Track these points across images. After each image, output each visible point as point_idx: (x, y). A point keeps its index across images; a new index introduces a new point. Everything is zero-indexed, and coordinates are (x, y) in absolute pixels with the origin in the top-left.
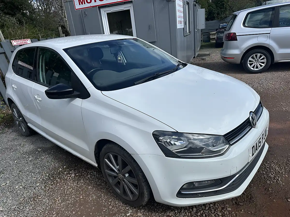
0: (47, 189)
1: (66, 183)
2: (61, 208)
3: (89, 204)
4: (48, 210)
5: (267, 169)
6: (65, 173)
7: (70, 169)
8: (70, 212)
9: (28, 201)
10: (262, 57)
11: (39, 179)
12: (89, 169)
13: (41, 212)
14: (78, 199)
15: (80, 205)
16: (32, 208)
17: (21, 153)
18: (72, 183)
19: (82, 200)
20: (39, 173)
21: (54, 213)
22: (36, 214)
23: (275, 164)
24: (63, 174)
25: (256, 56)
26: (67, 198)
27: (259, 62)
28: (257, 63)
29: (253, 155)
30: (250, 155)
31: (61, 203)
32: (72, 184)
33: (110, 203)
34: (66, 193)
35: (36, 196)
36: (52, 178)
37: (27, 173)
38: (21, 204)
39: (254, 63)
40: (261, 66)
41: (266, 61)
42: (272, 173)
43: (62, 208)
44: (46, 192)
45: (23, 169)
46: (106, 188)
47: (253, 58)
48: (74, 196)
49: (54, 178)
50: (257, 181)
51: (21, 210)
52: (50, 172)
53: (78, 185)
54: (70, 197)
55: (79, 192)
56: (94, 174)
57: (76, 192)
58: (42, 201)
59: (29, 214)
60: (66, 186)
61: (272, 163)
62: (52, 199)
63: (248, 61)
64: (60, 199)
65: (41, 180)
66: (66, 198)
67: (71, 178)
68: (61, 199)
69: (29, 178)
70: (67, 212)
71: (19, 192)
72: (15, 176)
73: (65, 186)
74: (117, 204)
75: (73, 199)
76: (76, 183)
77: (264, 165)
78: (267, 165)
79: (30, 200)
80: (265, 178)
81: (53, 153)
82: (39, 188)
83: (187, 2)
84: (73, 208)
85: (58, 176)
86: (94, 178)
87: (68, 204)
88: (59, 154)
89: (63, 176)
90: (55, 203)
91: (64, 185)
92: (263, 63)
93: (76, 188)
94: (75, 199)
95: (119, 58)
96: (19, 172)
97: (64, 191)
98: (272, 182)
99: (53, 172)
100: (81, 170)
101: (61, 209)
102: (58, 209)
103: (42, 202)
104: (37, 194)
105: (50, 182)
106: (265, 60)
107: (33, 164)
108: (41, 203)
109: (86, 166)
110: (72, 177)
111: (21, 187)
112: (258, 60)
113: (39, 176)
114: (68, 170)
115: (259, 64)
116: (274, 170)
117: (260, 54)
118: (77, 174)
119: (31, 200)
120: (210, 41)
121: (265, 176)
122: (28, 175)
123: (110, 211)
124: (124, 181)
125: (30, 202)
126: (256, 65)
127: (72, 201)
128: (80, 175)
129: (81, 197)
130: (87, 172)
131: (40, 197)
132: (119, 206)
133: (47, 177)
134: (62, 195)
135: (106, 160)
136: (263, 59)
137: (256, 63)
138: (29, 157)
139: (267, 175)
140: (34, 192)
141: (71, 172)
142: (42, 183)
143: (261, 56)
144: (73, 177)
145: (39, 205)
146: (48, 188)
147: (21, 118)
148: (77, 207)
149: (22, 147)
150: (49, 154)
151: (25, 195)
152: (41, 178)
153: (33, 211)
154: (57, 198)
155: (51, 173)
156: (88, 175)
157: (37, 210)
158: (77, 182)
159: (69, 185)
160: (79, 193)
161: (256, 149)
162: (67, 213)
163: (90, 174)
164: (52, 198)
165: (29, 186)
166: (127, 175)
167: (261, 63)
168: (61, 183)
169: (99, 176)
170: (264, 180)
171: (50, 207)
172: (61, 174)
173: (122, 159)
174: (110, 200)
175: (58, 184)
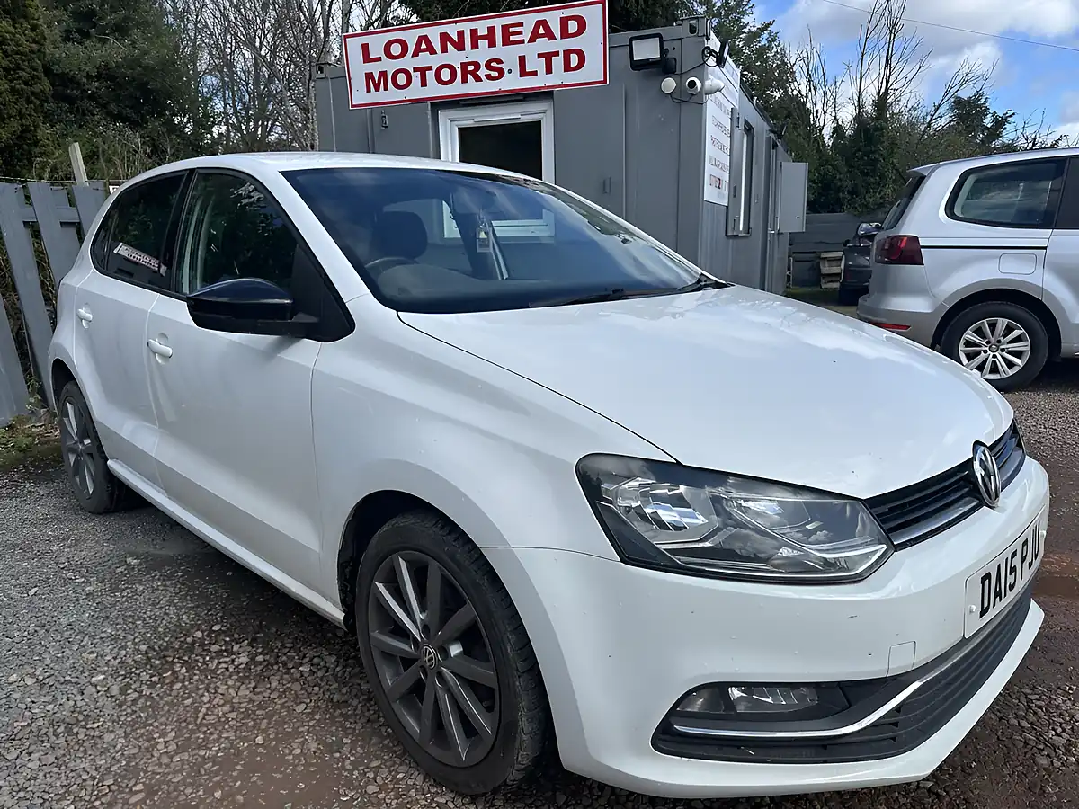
0: (130, 699)
1: (208, 686)
2: (168, 774)
3: (286, 769)
4: (114, 776)
5: (1035, 713)
6: (215, 648)
7: (236, 636)
8: (201, 792)
9: (43, 732)
10: (1016, 333)
11: (108, 658)
12: (310, 645)
13: (84, 780)
14: (246, 745)
15: (251, 768)
16: (51, 759)
17: (62, 566)
18: (233, 687)
19: (260, 750)
20: (114, 639)
21: (139, 787)
22: (65, 783)
23: (1070, 699)
24: (204, 650)
25: (993, 326)
26: (202, 736)
27: (1003, 350)
28: (996, 354)
29: (984, 612)
30: (974, 607)
31: (176, 752)
32: (231, 691)
33: (371, 775)
34: (204, 718)
35: (81, 718)
36: (157, 662)
37: (66, 634)
38: (14, 740)
39: (985, 352)
40: (1010, 365)
41: (1029, 348)
42: (1059, 730)
43: (175, 772)
44: (124, 707)
45: (55, 618)
46: (364, 716)
47: (979, 332)
48: (231, 735)
49: (167, 662)
50: (995, 752)
51: (8, 764)
52: (155, 638)
53: (255, 697)
54: (215, 736)
55: (254, 720)
56: (326, 662)
57: (243, 719)
58: (100, 737)
59: (35, 779)
60: (206, 694)
61: (1059, 692)
62: (142, 735)
63: (962, 342)
64: (174, 738)
65: (115, 663)
66: (198, 738)
67: (231, 670)
68: (176, 741)
69: (67, 651)
70: (191, 791)
71: (16, 696)
72: (17, 640)
73: (203, 695)
74: (402, 779)
75: (223, 745)
76: (247, 689)
77: (1023, 699)
78: (1038, 697)
79: (55, 731)
80: (1026, 744)
81: (181, 576)
82: (98, 692)
83: (746, 122)
84: (218, 778)
85: (184, 655)
86: (325, 679)
87: (200, 760)
88: (206, 582)
89: (201, 660)
90: (150, 751)
91: (201, 692)
92: (1018, 354)
93: (245, 707)
94: (232, 744)
95: (483, 235)
96: (37, 629)
97: (197, 711)
98: (1057, 764)
99: (167, 639)
100: (279, 644)
101: (170, 777)
102: (159, 773)
103: (98, 741)
104: (85, 713)
105: (147, 674)
106: (1025, 346)
107: (95, 605)
108: (96, 744)
109: (301, 632)
110: (237, 667)
111: (30, 681)
112: (999, 341)
113: (108, 650)
114: (228, 639)
115: (1003, 357)
116: (1068, 719)
117: (1006, 321)
118: (260, 658)
119: (59, 731)
120: (818, 283)
121: (1030, 739)
122: (69, 642)
123: (365, 803)
124: (440, 675)
125: (53, 738)
126: (990, 359)
127: (220, 749)
128: (272, 660)
129: (259, 740)
130: (301, 654)
131: (96, 725)
132: (408, 788)
133: (138, 658)
134: (184, 725)
135: (380, 586)
136: (1018, 339)
137: (992, 354)
138: (87, 583)
139: (1039, 736)
140: (75, 704)
141: (238, 646)
142: (114, 674)
143: (1009, 330)
144: (242, 666)
145: (85, 752)
146: (136, 695)
147: (87, 442)
148: (235, 774)
149: (69, 547)
150: (164, 580)
151: (37, 711)
152: (115, 658)
153: (56, 770)
154: (164, 734)
155: (161, 642)
156: (301, 664)
157: (72, 771)
158: (253, 684)
159: (220, 691)
160: (254, 727)
161: (998, 594)
162: (192, 793)
163: (311, 660)
164: (142, 731)
165: (62, 680)
166: (455, 650)
167: (1010, 353)
168: (190, 683)
169: (345, 672)
170: (1026, 753)
171: (127, 764)
172: (198, 650)
173: (444, 577)
174: (375, 764)
175: (178, 685)
